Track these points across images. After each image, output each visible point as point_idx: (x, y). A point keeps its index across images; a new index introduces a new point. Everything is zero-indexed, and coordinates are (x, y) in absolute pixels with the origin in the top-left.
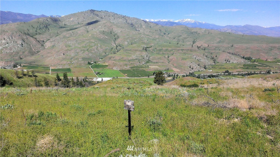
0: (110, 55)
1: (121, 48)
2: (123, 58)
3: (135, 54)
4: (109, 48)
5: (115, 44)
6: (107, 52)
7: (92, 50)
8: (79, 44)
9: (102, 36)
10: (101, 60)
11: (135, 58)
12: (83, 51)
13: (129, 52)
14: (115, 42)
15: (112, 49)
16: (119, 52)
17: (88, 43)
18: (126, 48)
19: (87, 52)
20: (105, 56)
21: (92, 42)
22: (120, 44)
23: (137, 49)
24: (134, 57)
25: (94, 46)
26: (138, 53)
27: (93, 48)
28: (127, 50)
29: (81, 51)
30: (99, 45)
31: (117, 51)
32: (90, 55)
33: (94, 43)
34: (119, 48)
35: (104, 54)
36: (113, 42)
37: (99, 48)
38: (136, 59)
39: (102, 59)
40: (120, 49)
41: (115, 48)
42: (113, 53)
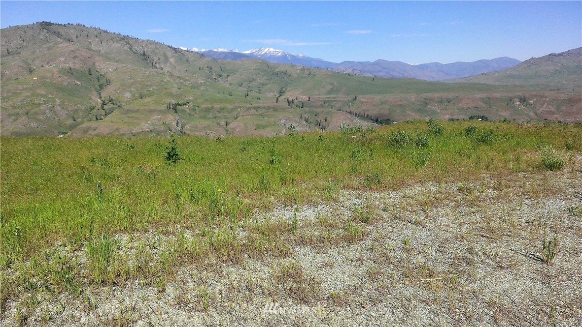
0: (86, 124)
1: (115, 106)
2: (118, 129)
3: (149, 121)
4: (83, 108)
5: (101, 98)
6: (78, 118)
7: (38, 114)
8: (6, 100)
9: (66, 81)
10: (62, 136)
11: (148, 130)
12: (13, 118)
13: (134, 114)
14: (100, 94)
15: (92, 109)
16: (110, 116)
17: (28, 97)
18: (126, 107)
19: (24, 119)
20: (72, 127)
21: (41, 95)
22: (114, 98)
23: (152, 108)
24: (146, 126)
25: (45, 103)
26: (156, 117)
27: (42, 107)
28: (128, 111)
29: (10, 116)
30: (58, 101)
31: (104, 113)
32: (34, 125)
33: (44, 96)
34: (108, 107)
35: (70, 122)
36: (95, 93)
37: (58, 108)
38: (151, 131)
39: (64, 133)
40: (112, 110)
41: (100, 106)
42: (95, 119)
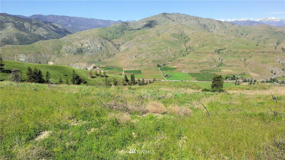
0: (179, 58)
1: (191, 50)
2: (192, 61)
3: (206, 57)
4: (178, 51)
5: (185, 46)
6: (176, 55)
7: (161, 53)
8: (150, 47)
9: (172, 39)
10: (170, 62)
11: (205, 61)
12: (153, 54)
13: (199, 54)
14: (185, 45)
15: (182, 51)
16: (189, 54)
17: (158, 46)
18: (196, 51)
19: (156, 55)
20: (174, 59)
21: (162, 45)
22: (191, 47)
23: (208, 51)
24: (204, 60)
25: (164, 48)
26: (210, 55)
27: (163, 50)
28: (197, 53)
29: (152, 53)
30: (169, 48)
31: (187, 53)
32: (160, 57)
33: (164, 46)
34: (189, 50)
35: (173, 56)
36: (183, 44)
37: (169, 51)
38: (207, 62)
39: (171, 61)
40: (190, 52)
41: (185, 50)
42: (183, 56)
